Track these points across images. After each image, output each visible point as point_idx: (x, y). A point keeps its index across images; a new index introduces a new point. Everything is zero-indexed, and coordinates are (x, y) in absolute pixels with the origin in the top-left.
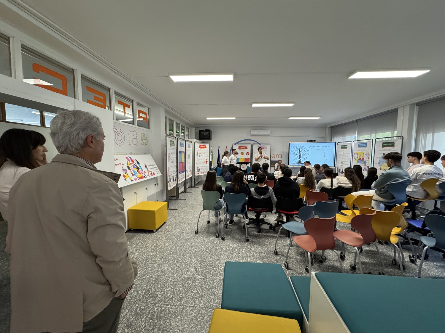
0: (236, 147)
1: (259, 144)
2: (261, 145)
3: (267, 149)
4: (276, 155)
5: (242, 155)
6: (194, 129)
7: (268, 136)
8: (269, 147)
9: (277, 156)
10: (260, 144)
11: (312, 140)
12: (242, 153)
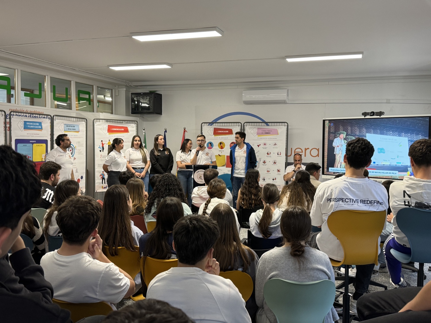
0: (208, 131)
1: (264, 122)
2: (270, 124)
3: (278, 134)
4: (306, 149)
5: (222, 148)
6: (123, 91)
7: (284, 102)
8: (282, 130)
9: (308, 151)
10: (267, 123)
11: (375, 111)
12: (221, 143)
